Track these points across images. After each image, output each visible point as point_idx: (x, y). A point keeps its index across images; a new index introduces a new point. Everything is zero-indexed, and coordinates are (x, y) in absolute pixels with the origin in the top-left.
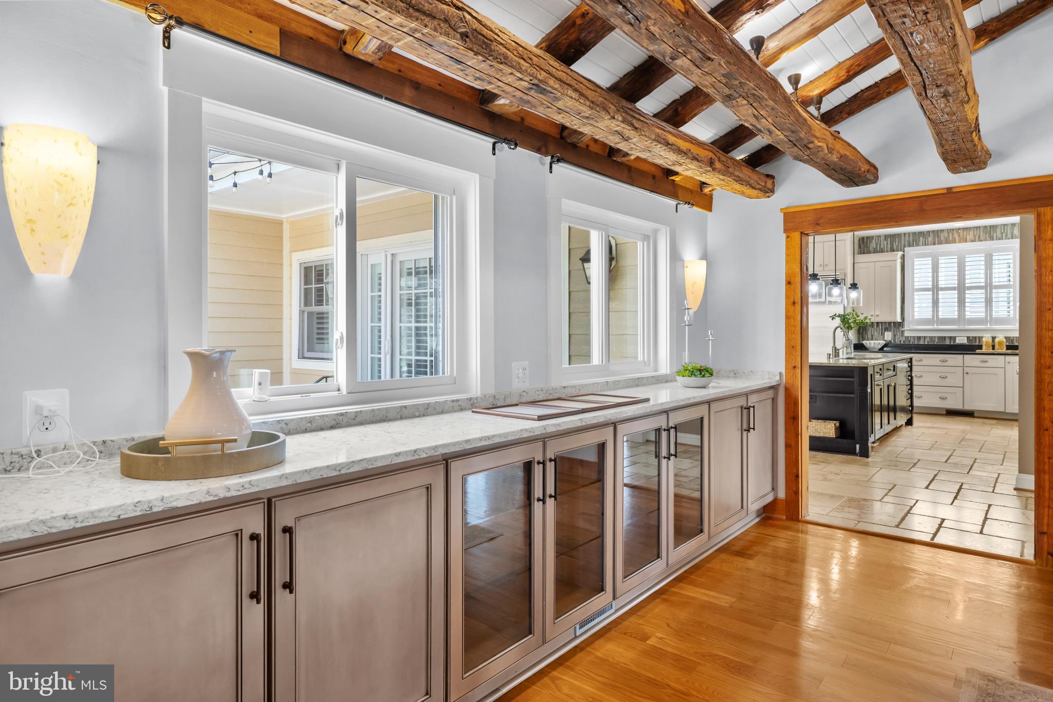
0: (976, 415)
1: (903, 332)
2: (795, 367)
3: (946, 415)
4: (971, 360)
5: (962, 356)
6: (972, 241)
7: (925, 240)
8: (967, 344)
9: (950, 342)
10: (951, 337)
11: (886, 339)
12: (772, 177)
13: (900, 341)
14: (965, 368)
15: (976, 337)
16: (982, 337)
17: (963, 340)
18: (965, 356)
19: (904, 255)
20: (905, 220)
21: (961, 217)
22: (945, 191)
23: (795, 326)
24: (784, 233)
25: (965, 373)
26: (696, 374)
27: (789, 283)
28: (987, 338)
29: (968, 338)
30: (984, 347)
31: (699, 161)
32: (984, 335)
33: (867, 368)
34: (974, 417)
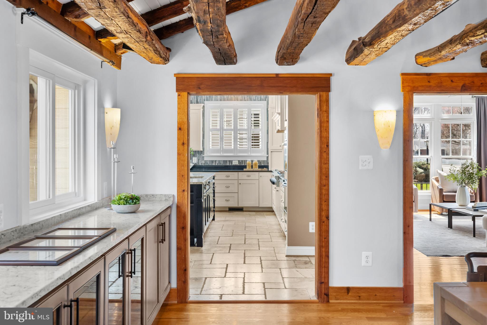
0: (244, 210)
1: (203, 157)
2: (184, 191)
3: (229, 211)
4: (242, 175)
5: (237, 173)
6: (241, 100)
7: (216, 97)
8: (238, 165)
9: (229, 164)
10: (230, 161)
11: (193, 162)
12: (169, 50)
13: (202, 163)
14: (239, 180)
15: (243, 161)
16: (247, 161)
17: (236, 162)
18: (239, 173)
19: (204, 106)
20: (253, 91)
21: (282, 93)
22: (275, 76)
23: (184, 161)
24: (176, 92)
25: (239, 184)
26: (130, 202)
27: (180, 129)
28: (249, 161)
29: (239, 161)
30: (247, 167)
31: (141, 33)
32: (248, 160)
33: (201, 185)
34: (243, 211)
